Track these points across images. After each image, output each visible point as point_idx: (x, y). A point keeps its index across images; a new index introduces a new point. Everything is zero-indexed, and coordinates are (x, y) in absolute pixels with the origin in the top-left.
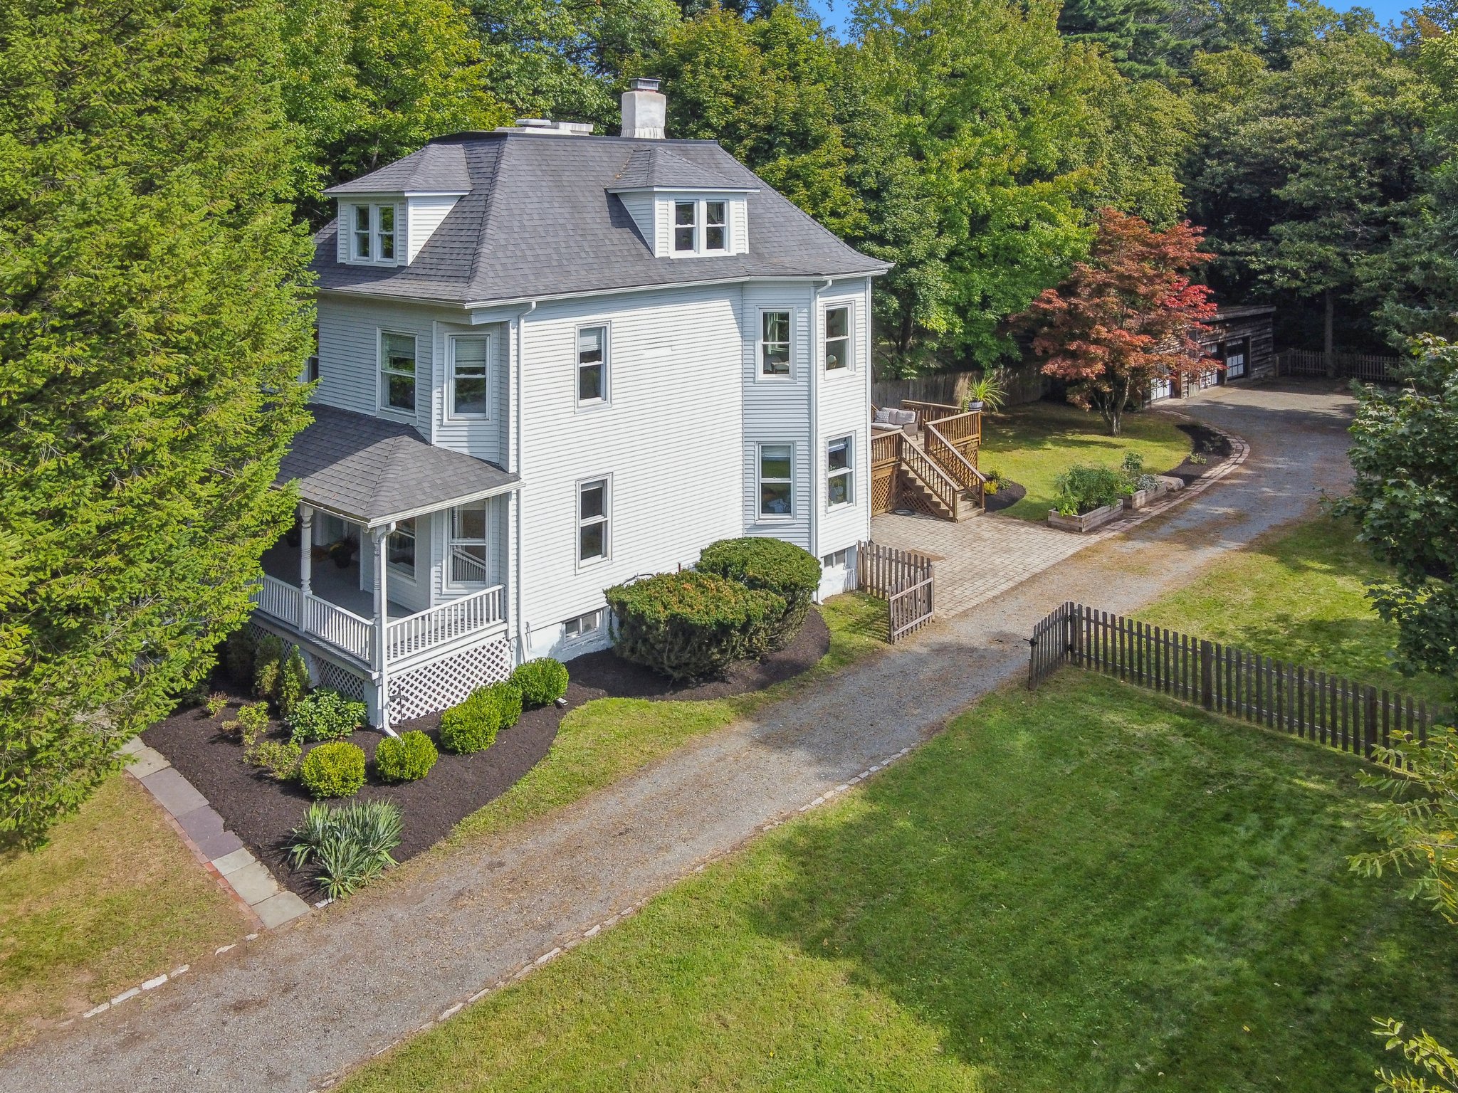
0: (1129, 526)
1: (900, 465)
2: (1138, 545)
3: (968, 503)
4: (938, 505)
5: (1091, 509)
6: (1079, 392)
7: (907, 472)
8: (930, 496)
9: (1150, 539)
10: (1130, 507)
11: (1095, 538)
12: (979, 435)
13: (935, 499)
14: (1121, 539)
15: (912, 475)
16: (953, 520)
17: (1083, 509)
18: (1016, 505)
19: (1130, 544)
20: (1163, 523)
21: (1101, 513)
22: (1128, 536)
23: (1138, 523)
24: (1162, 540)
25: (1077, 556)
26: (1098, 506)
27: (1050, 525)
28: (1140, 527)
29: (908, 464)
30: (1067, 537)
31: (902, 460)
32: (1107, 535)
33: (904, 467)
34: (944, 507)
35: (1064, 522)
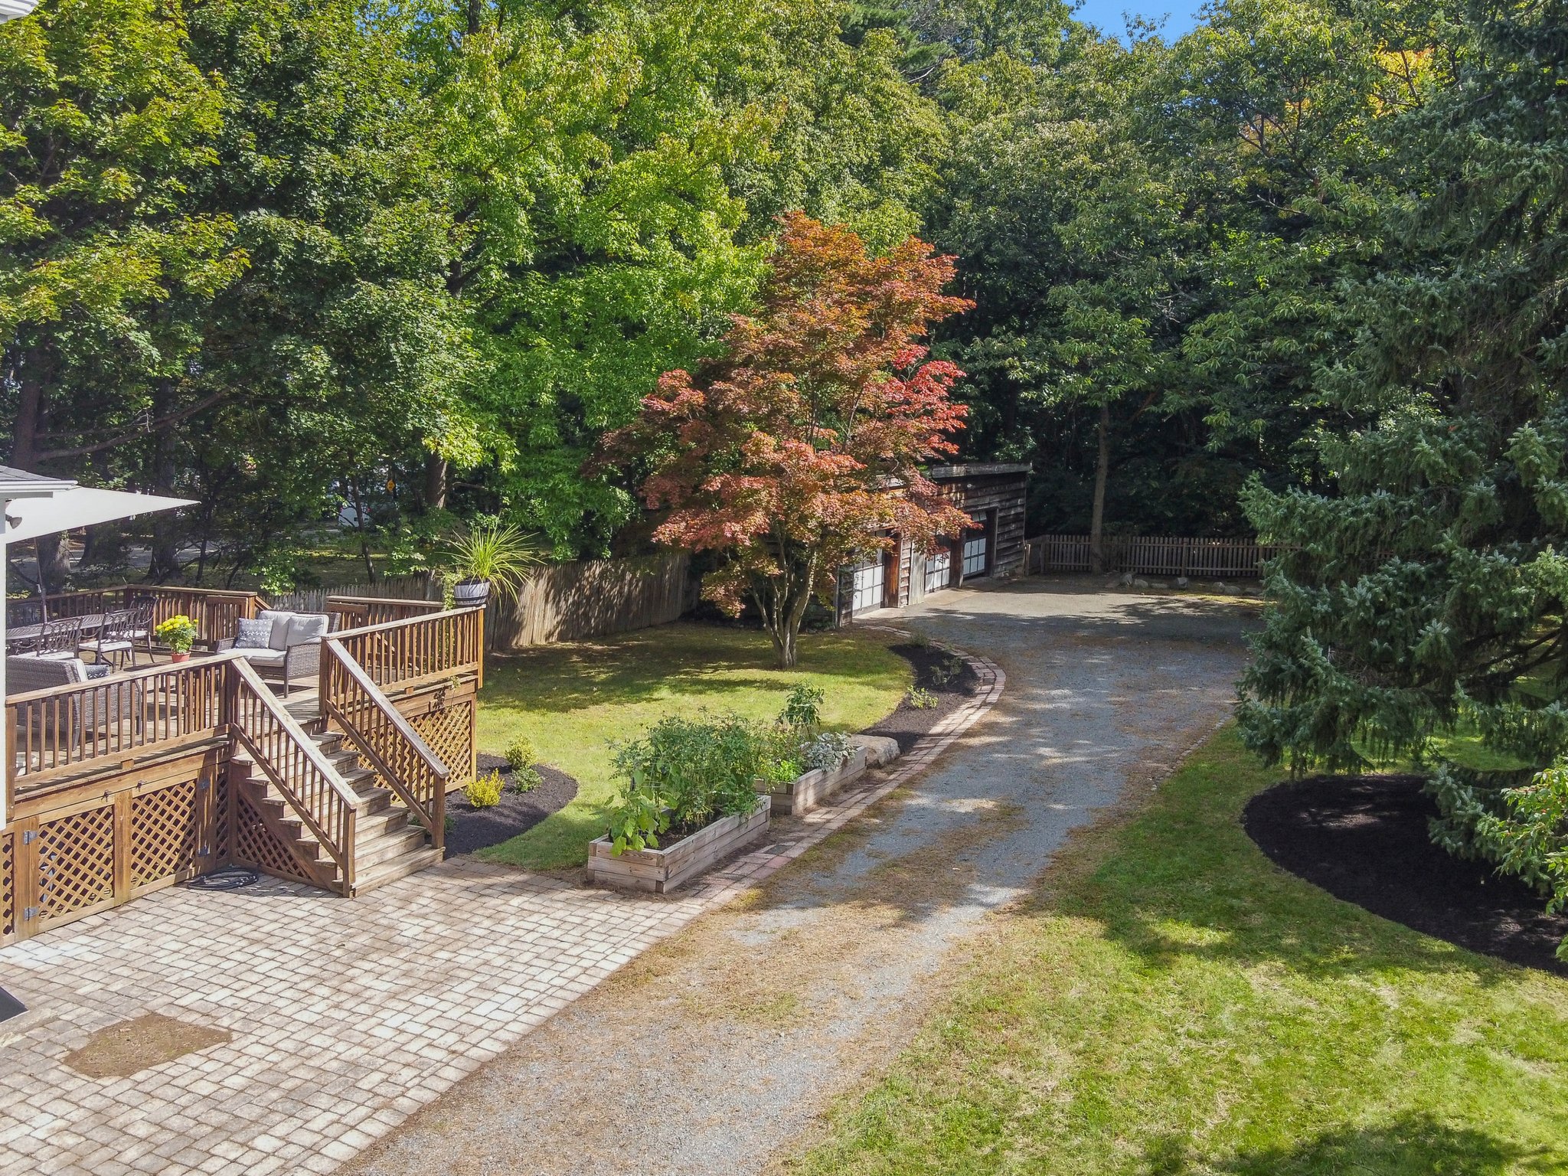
0: (778, 861)
1: (230, 750)
2: (786, 918)
3: (395, 843)
4: (311, 851)
5: (692, 828)
6: (722, 580)
7: (246, 767)
8: (294, 829)
9: (817, 898)
10: (787, 812)
11: (692, 907)
12: (478, 666)
13: (308, 836)
14: (752, 908)
15: (258, 774)
16: (342, 891)
17: (676, 828)
18: (536, 829)
19: (768, 919)
20: (851, 847)
21: (715, 836)
22: (770, 896)
23: (795, 853)
24: (846, 897)
25: (628, 978)
26: (710, 819)
27: (589, 883)
28: (799, 864)
29: (248, 744)
30: (617, 911)
31: (236, 734)
32: (724, 894)
33: (243, 755)
34: (325, 857)
35: (622, 868)
